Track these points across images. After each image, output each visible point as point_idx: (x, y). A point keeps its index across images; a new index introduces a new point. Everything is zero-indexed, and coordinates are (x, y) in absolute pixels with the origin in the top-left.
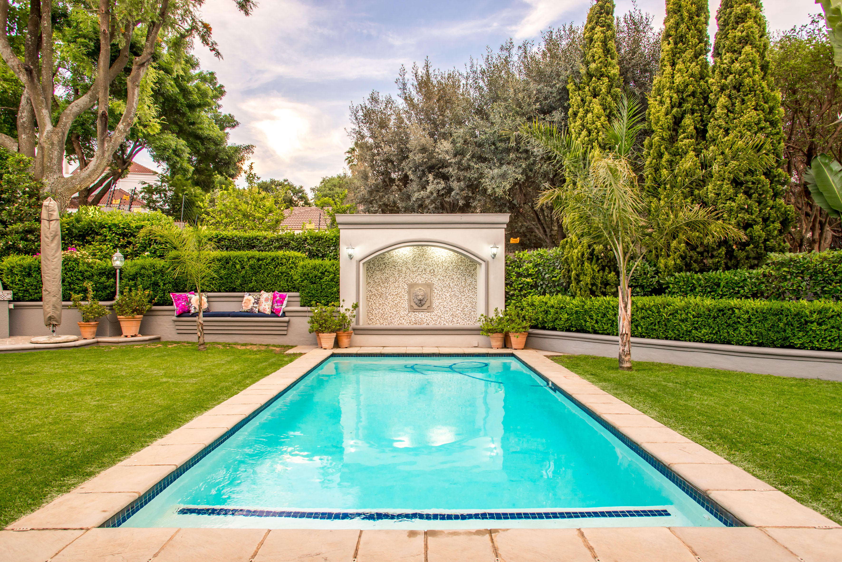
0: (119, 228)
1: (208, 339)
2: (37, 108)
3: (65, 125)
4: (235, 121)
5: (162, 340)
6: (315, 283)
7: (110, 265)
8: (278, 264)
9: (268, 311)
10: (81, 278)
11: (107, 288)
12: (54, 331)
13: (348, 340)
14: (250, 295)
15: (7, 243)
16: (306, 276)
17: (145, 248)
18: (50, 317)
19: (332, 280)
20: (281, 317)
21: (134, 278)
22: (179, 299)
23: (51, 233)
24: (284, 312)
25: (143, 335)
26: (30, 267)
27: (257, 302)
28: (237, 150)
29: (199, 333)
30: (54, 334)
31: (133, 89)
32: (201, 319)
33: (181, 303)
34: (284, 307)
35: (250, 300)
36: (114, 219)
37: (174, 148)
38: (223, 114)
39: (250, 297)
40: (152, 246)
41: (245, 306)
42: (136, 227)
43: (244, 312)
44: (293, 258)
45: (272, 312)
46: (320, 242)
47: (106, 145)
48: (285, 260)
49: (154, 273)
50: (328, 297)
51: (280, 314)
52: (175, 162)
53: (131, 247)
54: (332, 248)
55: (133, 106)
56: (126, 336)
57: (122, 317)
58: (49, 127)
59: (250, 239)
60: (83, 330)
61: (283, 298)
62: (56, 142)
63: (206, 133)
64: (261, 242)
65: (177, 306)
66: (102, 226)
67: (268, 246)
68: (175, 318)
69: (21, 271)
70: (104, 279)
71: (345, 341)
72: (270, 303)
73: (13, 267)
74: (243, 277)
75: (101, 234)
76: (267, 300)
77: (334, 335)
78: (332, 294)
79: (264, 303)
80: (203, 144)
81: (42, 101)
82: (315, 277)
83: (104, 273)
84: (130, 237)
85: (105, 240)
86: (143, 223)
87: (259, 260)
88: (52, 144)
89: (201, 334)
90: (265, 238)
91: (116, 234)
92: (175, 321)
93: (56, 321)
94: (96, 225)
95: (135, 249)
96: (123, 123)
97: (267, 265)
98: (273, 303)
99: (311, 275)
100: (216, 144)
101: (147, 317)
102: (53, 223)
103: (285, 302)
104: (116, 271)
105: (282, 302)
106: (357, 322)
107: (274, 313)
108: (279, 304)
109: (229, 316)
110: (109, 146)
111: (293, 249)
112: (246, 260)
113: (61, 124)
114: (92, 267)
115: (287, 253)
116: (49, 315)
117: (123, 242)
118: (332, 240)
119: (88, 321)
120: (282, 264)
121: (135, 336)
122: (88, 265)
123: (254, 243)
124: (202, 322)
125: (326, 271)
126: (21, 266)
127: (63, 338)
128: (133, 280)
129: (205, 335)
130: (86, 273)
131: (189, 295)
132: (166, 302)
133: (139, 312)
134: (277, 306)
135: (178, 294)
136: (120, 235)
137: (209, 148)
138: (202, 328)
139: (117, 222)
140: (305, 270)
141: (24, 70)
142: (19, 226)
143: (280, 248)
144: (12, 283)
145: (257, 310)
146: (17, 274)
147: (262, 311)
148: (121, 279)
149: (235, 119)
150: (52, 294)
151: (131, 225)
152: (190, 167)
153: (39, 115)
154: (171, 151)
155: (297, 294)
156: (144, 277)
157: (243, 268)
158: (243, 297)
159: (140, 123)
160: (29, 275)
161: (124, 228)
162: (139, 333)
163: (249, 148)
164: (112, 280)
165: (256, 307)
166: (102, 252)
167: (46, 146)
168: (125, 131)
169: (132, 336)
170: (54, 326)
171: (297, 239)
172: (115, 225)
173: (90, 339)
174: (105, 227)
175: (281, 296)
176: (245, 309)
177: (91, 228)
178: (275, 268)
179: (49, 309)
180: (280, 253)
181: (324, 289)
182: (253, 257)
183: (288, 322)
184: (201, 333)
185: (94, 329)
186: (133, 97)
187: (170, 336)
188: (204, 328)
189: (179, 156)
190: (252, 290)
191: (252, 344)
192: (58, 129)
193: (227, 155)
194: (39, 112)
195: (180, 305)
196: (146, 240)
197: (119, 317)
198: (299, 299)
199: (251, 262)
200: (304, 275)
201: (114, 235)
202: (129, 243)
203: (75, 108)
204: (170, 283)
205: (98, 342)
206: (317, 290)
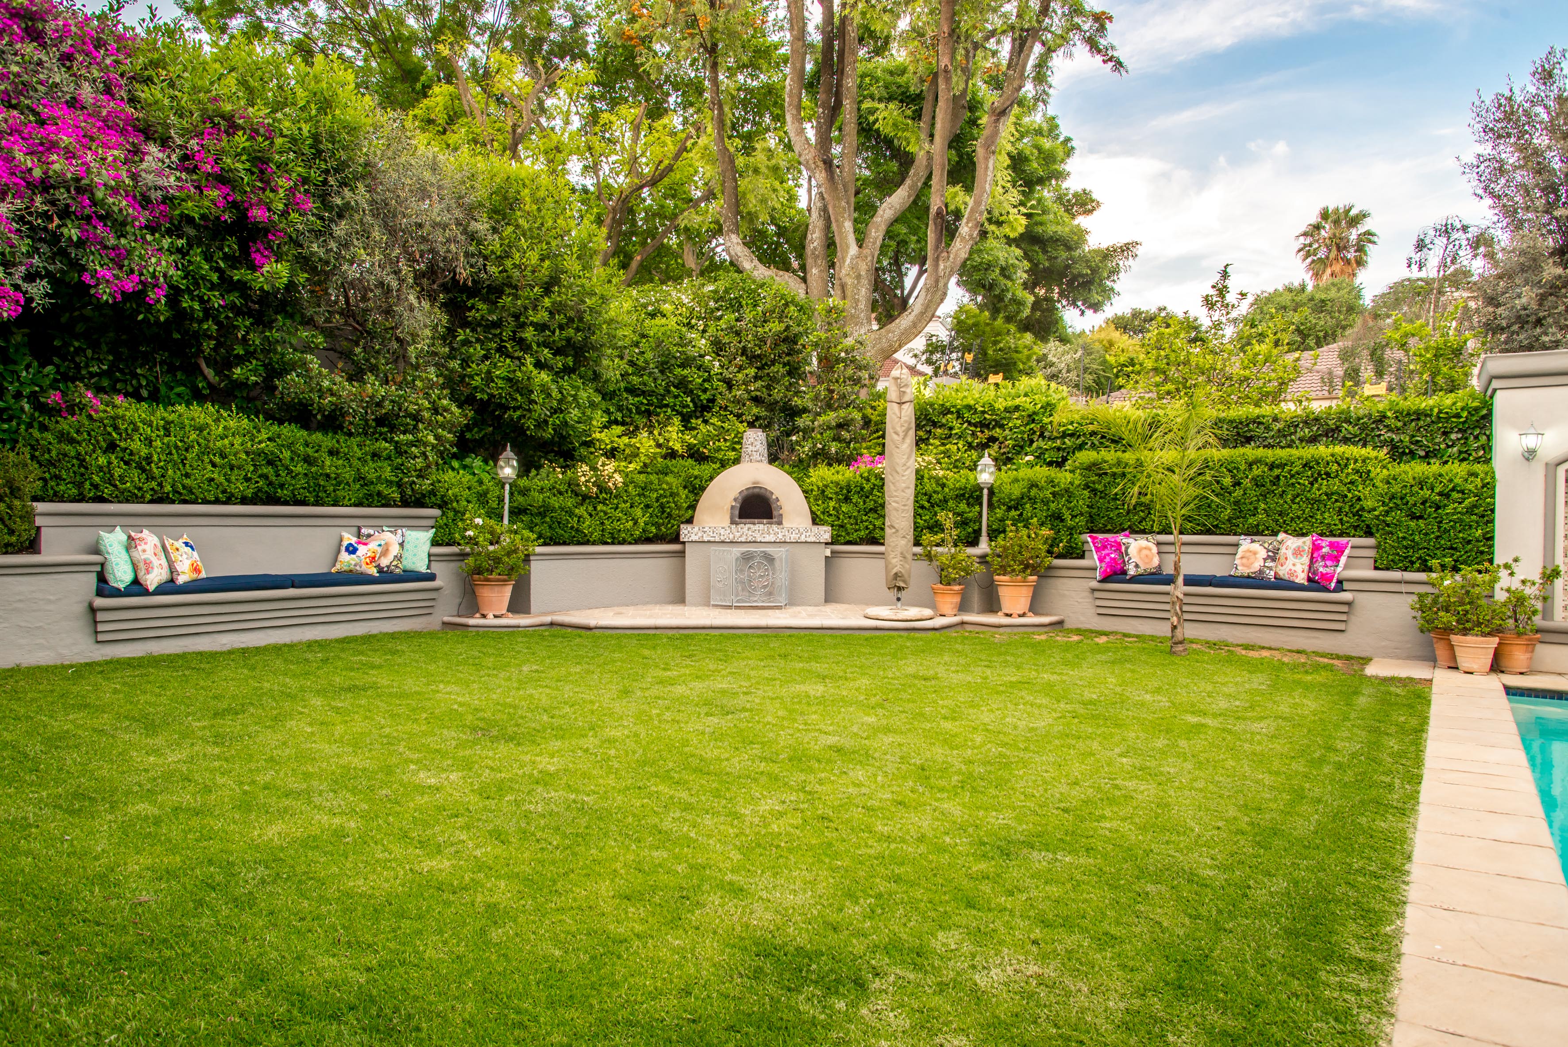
0: (975, 412)
1: (1190, 631)
2: (837, 221)
3: (874, 243)
4: (1093, 201)
5: (1067, 625)
6: (1421, 517)
7: (972, 481)
8: (1319, 474)
9: (1301, 578)
10: (927, 505)
11: (967, 524)
12: (899, 599)
13: (1528, 655)
14: (1253, 541)
15: (815, 445)
16: (1399, 502)
17: (1022, 447)
18: (896, 574)
19: (1470, 510)
20: (1335, 591)
21: (1016, 504)
22: (1104, 547)
23: (902, 426)
24: (1340, 582)
25: (1036, 614)
26: (849, 486)
27: (1274, 555)
28: (1107, 255)
29: (1175, 620)
30: (899, 604)
31: (987, 159)
32: (1180, 589)
33: (1108, 555)
34: (1340, 570)
35: (1255, 553)
36: (965, 397)
37: (1003, 263)
38: (1072, 192)
39: (1256, 546)
40: (1035, 445)
41: (1243, 565)
42: (1006, 410)
43: (1242, 577)
44: (1356, 461)
45: (1309, 580)
46: (1421, 423)
47: (942, 267)
48: (1335, 467)
49: (1054, 494)
50: (1455, 549)
51: (1333, 585)
52: (1003, 291)
53: (996, 446)
54: (1453, 436)
55: (985, 191)
56: (1010, 615)
57: (1002, 578)
58: (853, 249)
59: (1241, 423)
60: (939, 599)
61: (1340, 549)
62: (863, 273)
63: (1051, 229)
64: (1268, 428)
65: (1101, 560)
66: (946, 411)
67: (1285, 436)
68: (1094, 584)
69: (836, 493)
70: (963, 506)
71: (1519, 656)
72: (1306, 560)
73: (826, 486)
74: (1237, 503)
75: (942, 426)
76: (1298, 552)
77: (1494, 641)
78: (1469, 542)
79: (1291, 559)
80: (1045, 252)
81: (844, 209)
82: (1423, 503)
83: (963, 495)
84: (994, 428)
85: (950, 436)
86: (1017, 402)
87: (1272, 467)
88: (859, 277)
89: (1179, 621)
90: (1276, 419)
91: (970, 423)
92: (1093, 590)
93: (904, 581)
94: (934, 409)
95: (1002, 451)
96: (967, 223)
97: (1292, 476)
98: (1313, 560)
99: (1411, 500)
100: (1069, 248)
101: (1044, 580)
102: (905, 406)
103: (1343, 559)
104: (981, 492)
105: (1336, 559)
106: (1547, 613)
107: (1316, 582)
108: (1329, 563)
109: (1210, 585)
110: (945, 267)
111: (1346, 441)
112: (1243, 467)
113: (869, 242)
114: (943, 486)
115: (1339, 449)
116: (894, 571)
117: (982, 437)
118: (1458, 416)
119: (949, 584)
120: (1328, 474)
121: (1023, 615)
122: (937, 480)
123: (1250, 431)
124: (1181, 596)
125: (1453, 490)
126: (837, 484)
127: (913, 612)
128: (1016, 509)
129: (1186, 624)
130: (935, 496)
131: (1121, 538)
132: (1075, 552)
133: (1034, 569)
134: (1325, 566)
135: (1101, 536)
136: (975, 425)
137: (1056, 258)
138: (1181, 609)
139: (972, 403)
140: (1396, 488)
141: (821, 164)
142: (831, 417)
143: (1313, 440)
144: (823, 513)
145: (1272, 573)
146: (831, 499)
147: (1286, 577)
148: (990, 505)
149: (1094, 196)
150: (901, 532)
151: (996, 406)
152: (1028, 295)
153: (840, 233)
154: (998, 271)
155: (1371, 541)
156: (1035, 503)
157: (1237, 484)
158: (1237, 545)
159: (990, 220)
160: (847, 499)
161: (983, 412)
162: (1030, 610)
163: (1127, 249)
164: (977, 508)
165: (1270, 568)
166: (949, 457)
167: (849, 281)
168: (971, 236)
169: (1020, 616)
170: (899, 589)
171: (1359, 419)
172: (969, 407)
173: (950, 616)
174: (952, 413)
175: (1331, 545)
176: (1243, 570)
177: (926, 415)
178: (1312, 484)
179: (894, 561)
180: (1322, 450)
181: (1446, 531)
182: (1257, 461)
183: (1349, 604)
184: (1179, 618)
185: (957, 599)
186: (986, 175)
187: (1082, 619)
188: (1185, 608)
189: (1008, 278)
190: (1254, 532)
191: (1270, 649)
192: (866, 251)
193: (1089, 267)
194: (840, 226)
195: (1108, 559)
196: (1024, 432)
197: (996, 578)
198: (1372, 553)
199: (1256, 472)
200: (1392, 497)
201: (965, 425)
202: (993, 439)
203: (888, 211)
204: (1082, 514)
205: (963, 623)
206: (1426, 534)
